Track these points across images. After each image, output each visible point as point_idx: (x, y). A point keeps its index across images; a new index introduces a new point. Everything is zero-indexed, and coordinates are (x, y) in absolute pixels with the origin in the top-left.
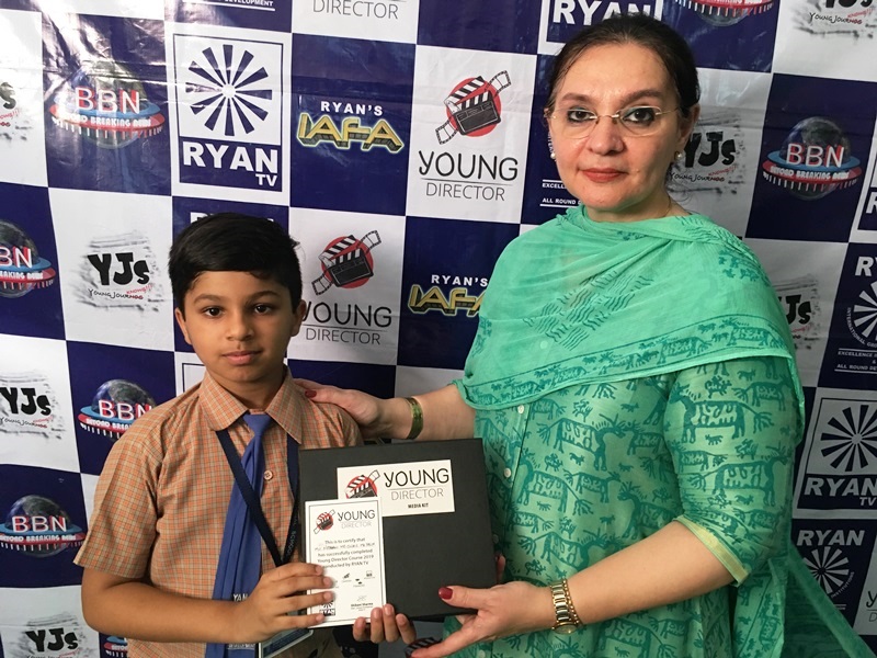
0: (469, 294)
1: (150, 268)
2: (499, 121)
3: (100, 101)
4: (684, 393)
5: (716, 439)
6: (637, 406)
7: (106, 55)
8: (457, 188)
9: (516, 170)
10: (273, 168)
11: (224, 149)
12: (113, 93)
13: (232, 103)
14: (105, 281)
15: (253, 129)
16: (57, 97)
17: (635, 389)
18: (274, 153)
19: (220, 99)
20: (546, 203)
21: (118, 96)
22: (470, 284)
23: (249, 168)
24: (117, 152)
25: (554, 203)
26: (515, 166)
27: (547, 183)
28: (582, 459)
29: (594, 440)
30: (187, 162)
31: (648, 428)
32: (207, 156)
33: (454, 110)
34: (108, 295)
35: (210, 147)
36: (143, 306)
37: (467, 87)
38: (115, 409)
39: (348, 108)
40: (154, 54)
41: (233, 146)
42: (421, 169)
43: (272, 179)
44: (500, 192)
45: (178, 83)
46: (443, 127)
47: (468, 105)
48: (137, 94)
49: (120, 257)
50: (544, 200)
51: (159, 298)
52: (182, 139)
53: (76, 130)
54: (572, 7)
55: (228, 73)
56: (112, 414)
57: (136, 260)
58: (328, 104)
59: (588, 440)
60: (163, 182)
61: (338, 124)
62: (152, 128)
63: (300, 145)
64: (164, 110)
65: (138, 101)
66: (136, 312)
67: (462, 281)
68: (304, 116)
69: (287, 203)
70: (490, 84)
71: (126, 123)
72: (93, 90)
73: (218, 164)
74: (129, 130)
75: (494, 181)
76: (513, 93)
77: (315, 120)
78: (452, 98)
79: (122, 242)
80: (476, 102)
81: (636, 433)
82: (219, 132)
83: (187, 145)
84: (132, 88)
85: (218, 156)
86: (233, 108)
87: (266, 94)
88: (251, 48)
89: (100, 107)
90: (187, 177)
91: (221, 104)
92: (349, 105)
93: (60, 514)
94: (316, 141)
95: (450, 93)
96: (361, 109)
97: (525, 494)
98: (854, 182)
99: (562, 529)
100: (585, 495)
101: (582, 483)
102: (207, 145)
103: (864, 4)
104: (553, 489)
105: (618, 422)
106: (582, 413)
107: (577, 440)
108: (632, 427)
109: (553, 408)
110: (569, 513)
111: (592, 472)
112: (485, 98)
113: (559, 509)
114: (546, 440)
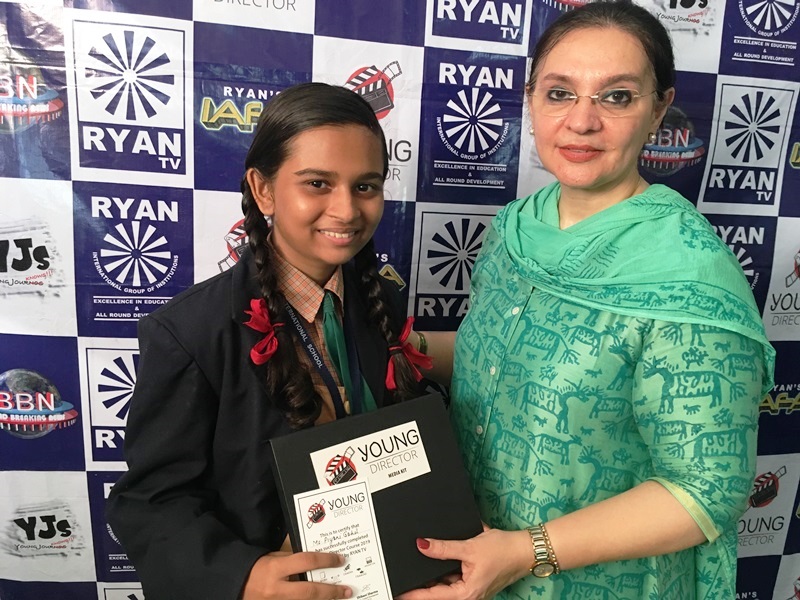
1: (50, 253)
2: (392, 106)
4: (661, 365)
5: (693, 409)
6: (600, 372)
9: (410, 152)
10: (176, 152)
11: (125, 133)
12: (10, 79)
13: (133, 88)
15: (155, 113)
17: (597, 355)
18: (177, 137)
19: (122, 84)
20: (438, 182)
21: (14, 81)
23: (152, 151)
24: (13, 137)
25: (446, 182)
26: (408, 148)
27: (438, 164)
28: (545, 421)
29: (557, 404)
30: (87, 146)
31: (612, 394)
32: (108, 141)
34: (6, 282)
35: (111, 131)
36: (43, 292)
37: (362, 75)
38: (13, 401)
39: (251, 93)
40: (52, 39)
41: (134, 131)
43: (175, 162)
44: (396, 172)
45: (77, 68)
47: (363, 92)
48: (35, 79)
49: (19, 243)
50: (437, 179)
51: (60, 284)
52: (81, 124)
54: (453, 4)
55: (129, 58)
56: (10, 405)
57: (35, 245)
58: (231, 89)
59: (551, 403)
60: (62, 167)
61: (241, 109)
62: (50, 113)
63: (203, 128)
64: (62, 95)
65: (35, 86)
66: (36, 299)
68: (207, 101)
69: (191, 185)
70: (383, 73)
71: (24, 109)
73: (119, 148)
74: (28, 115)
75: (391, 162)
76: (404, 81)
77: (218, 104)
79: (20, 228)
80: (371, 89)
81: (599, 398)
82: (120, 116)
83: (87, 130)
84: (29, 74)
85: (119, 141)
86: (134, 93)
87: (169, 79)
88: (153, 35)
90: (88, 162)
91: (122, 89)
92: (251, 91)
94: (219, 125)
95: (347, 79)
96: (262, 94)
97: (494, 451)
98: (699, 160)
99: (523, 488)
100: (545, 456)
101: (544, 444)
102: (108, 129)
103: (701, 6)
104: (518, 448)
105: (582, 387)
106: (548, 377)
107: (541, 403)
108: (596, 392)
109: (521, 371)
110: (530, 472)
111: (554, 433)
112: (379, 86)
113: (522, 469)
114: (514, 401)
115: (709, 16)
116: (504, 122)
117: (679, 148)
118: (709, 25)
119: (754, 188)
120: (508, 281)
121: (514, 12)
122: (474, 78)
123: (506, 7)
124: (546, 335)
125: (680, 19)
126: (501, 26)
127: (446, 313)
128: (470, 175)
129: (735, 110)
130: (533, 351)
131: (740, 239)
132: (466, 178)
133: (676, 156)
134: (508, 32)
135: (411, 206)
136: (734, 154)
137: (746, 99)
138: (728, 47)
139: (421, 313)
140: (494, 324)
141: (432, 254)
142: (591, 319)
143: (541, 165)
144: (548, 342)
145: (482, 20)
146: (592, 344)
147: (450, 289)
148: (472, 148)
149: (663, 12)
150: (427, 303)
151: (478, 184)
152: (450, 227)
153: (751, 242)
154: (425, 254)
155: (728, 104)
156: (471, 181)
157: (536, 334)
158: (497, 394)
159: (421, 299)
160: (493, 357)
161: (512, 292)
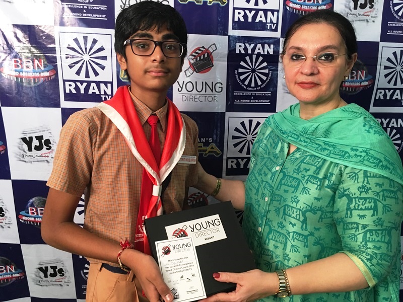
0: (204, 146)
1: (52, 142)
2: (213, 66)
3: (24, 65)
5: (363, 217)
6: (321, 198)
7: (27, 43)
8: (196, 97)
9: (222, 88)
10: (109, 92)
11: (85, 84)
12: (30, 61)
13: (88, 63)
14: (30, 149)
15: (98, 74)
16: (3, 64)
17: (320, 189)
18: (109, 85)
19: (83, 61)
20: (236, 102)
21: (33, 62)
22: (204, 141)
23: (98, 93)
24: (33, 88)
25: (240, 102)
26: (221, 86)
27: (236, 93)
28: (295, 225)
29: (301, 216)
30: (68, 91)
31: (328, 209)
32: (77, 88)
33: (192, 62)
34: (32, 156)
35: (78, 84)
36: (49, 161)
37: (198, 51)
38: (37, 211)
40: (49, 41)
41: (89, 83)
42: (178, 89)
43: (108, 97)
44: (215, 98)
45: (62, 54)
46: (188, 70)
47: (198, 60)
48: (42, 60)
49: (37, 138)
50: (236, 100)
52: (65, 81)
53: (13, 79)
54: (243, 14)
55: (86, 49)
56: (35, 213)
57: (45, 138)
59: (298, 216)
62: (50, 76)
63: (121, 81)
64: (56, 67)
65: (42, 64)
67: (200, 140)
70: (208, 50)
71: (38, 75)
72: (21, 60)
73: (82, 92)
74: (39, 78)
75: (212, 93)
76: (218, 53)
78: (191, 57)
79: (38, 131)
80: (202, 58)
81: (322, 212)
82: (82, 77)
83: (67, 84)
84: (40, 58)
85: (82, 88)
86: (89, 65)
87: (104, 58)
88: (96, 37)
89: (25, 67)
90: (68, 98)
91: (83, 64)
93: (11, 264)
95: (190, 53)
97: (267, 240)
98: (371, 85)
99: (285, 259)
100: (296, 243)
101: (295, 237)
102: (77, 83)
103: (370, 8)
104: (281, 238)
105: (313, 207)
106: (295, 202)
107: (293, 215)
108: (320, 209)
109: (281, 199)
110: (288, 251)
111: (300, 231)
112: (206, 56)
113: (283, 249)
114: (278, 214)
115: (374, 12)
116: (269, 71)
117: (361, 80)
118: (375, 17)
119: (400, 98)
120: (273, 153)
121: (273, 16)
122: (253, 50)
123: (269, 13)
124: (293, 180)
125: (360, 15)
126: (267, 23)
127: (242, 166)
128: (252, 98)
129: (389, 60)
130: (287, 188)
131: (393, 125)
132: (250, 99)
133: (358, 84)
134: (271, 26)
135: (223, 114)
136: (389, 82)
137: (395, 54)
138: (385, 28)
139: (229, 167)
140: (266, 175)
141: (234, 137)
142: (317, 172)
143: (289, 92)
144: (294, 183)
145: (257, 21)
146: (317, 184)
147: (244, 154)
148: (253, 85)
149: (350, 12)
150: (232, 162)
151: (257, 102)
152: (243, 124)
153: (399, 126)
154: (230, 137)
155: (385, 56)
156: (253, 101)
157: (288, 179)
158: (268, 211)
159: (229, 160)
160: (266, 192)
161: (275, 159)
